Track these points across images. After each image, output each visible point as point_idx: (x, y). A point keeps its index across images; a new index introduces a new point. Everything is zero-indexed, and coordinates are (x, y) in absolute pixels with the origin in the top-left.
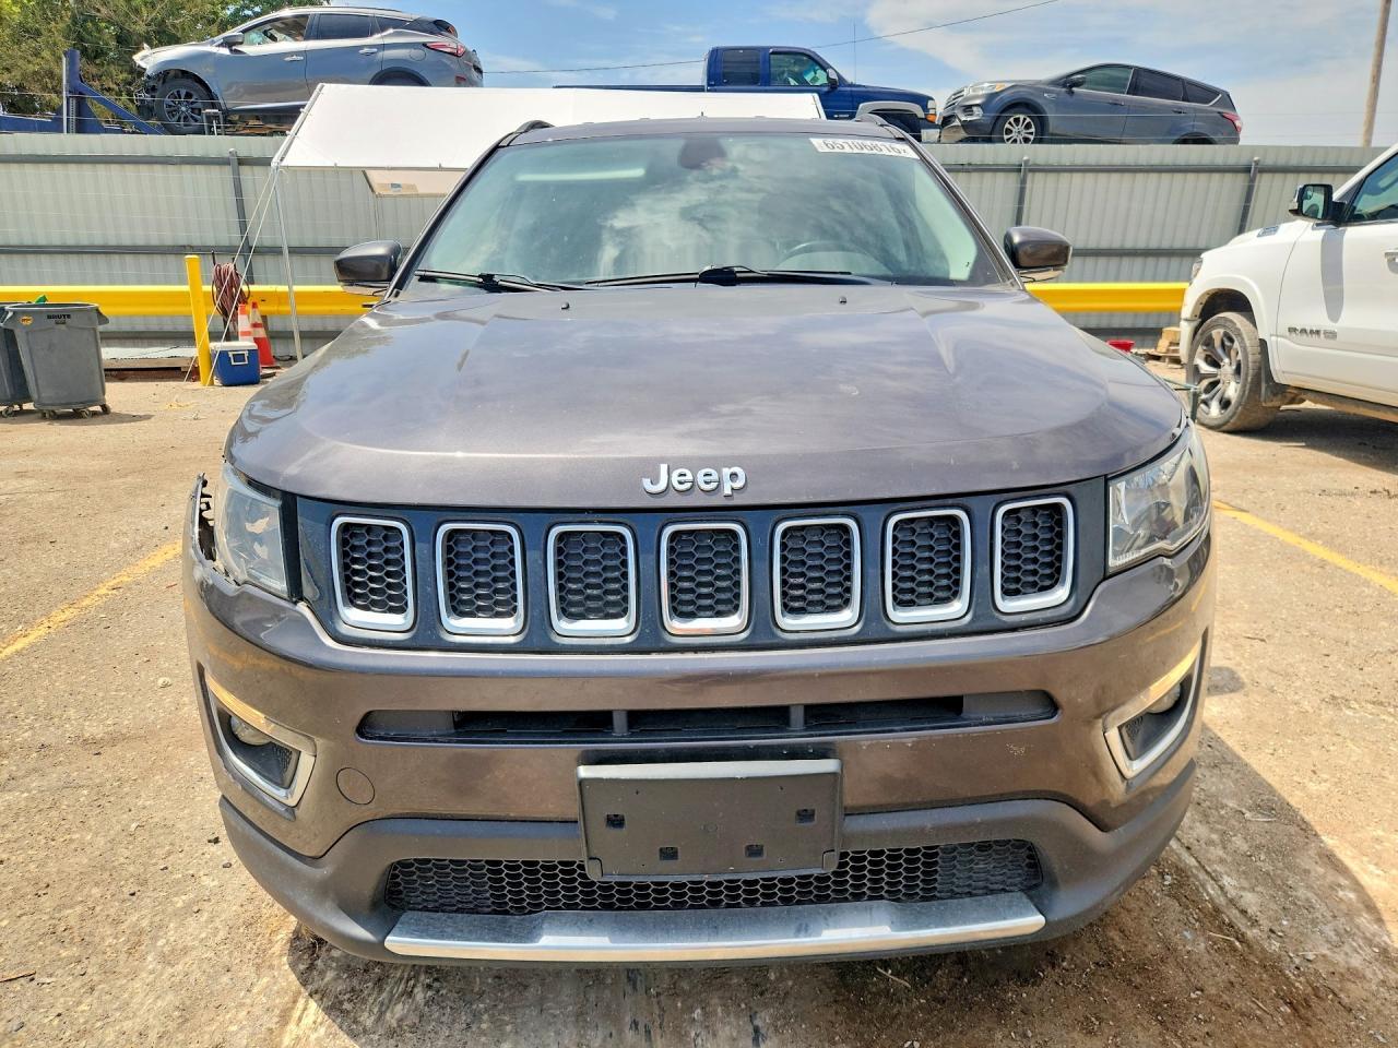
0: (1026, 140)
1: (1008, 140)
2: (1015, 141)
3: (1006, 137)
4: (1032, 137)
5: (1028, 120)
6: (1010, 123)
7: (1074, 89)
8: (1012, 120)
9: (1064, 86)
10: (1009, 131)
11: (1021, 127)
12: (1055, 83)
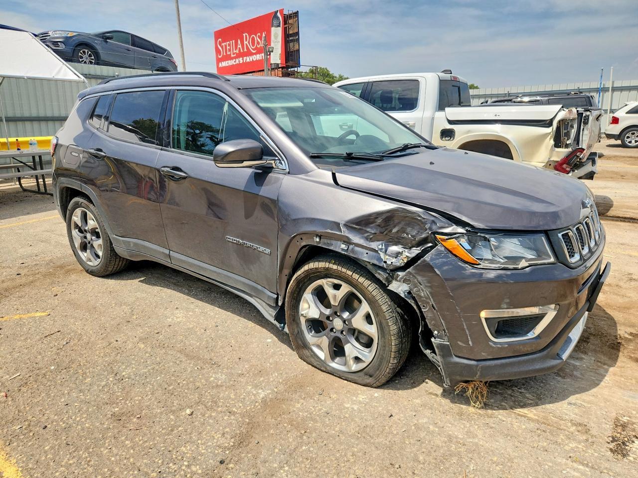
0: (91, 63)
1: (82, 61)
2: (85, 62)
3: (81, 60)
4: (93, 61)
5: (90, 53)
6: (81, 53)
7: (108, 40)
8: (81, 51)
9: (103, 38)
10: (82, 57)
11: (87, 56)
12: (98, 35)
